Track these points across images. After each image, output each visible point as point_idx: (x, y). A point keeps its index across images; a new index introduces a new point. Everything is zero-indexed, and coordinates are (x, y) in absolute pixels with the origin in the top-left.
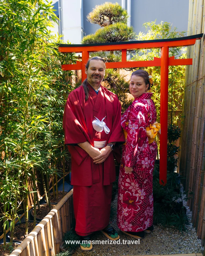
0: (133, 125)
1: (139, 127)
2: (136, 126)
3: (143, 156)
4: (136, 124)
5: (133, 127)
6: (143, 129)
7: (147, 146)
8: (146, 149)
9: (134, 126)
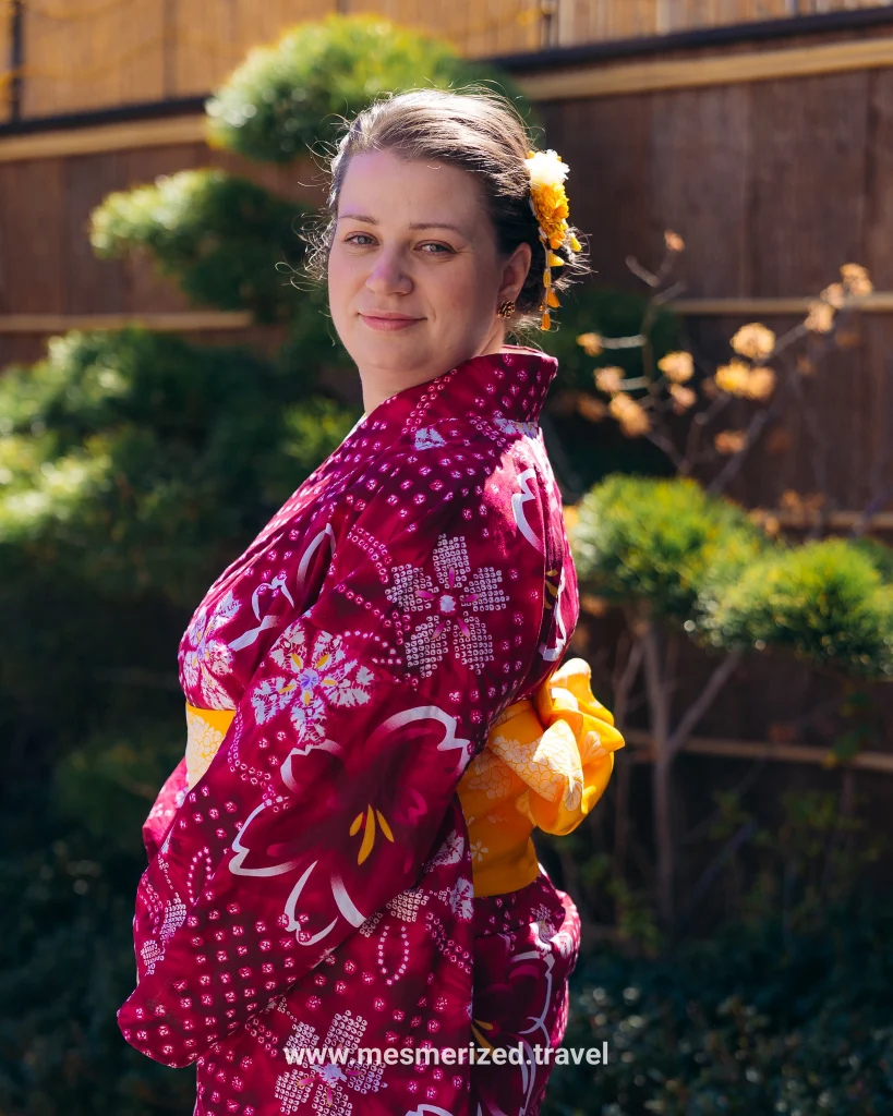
0: (319, 648)
1: (389, 693)
2: (352, 676)
3: (331, 984)
4: (361, 652)
5: (308, 663)
6: (441, 728)
7: (422, 911)
8: (395, 936)
9: (327, 662)
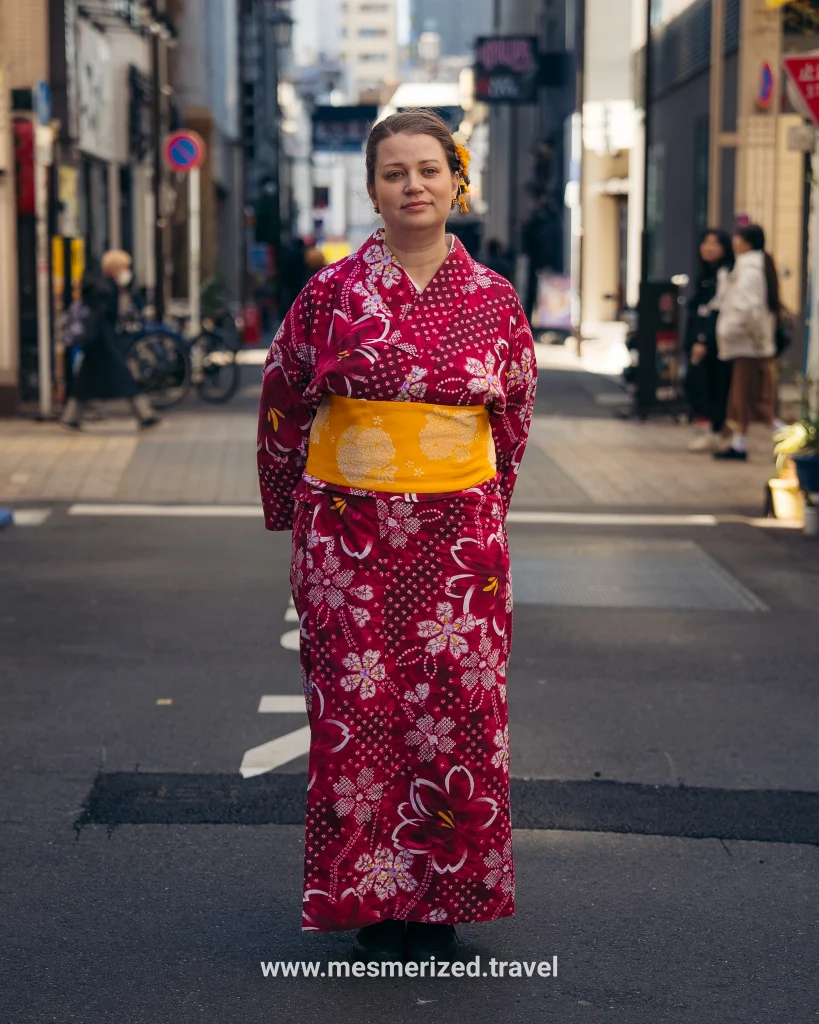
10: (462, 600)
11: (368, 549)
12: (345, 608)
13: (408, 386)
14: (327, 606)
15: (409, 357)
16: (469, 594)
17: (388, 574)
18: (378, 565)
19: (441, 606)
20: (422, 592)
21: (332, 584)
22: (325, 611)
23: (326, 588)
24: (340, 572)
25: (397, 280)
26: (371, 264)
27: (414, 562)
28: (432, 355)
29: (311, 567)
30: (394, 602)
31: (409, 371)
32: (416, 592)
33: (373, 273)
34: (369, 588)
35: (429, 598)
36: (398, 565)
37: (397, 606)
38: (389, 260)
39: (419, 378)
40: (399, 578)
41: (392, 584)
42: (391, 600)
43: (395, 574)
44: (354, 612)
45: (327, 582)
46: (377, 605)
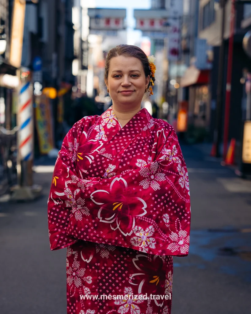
10: (138, 287)
11: (91, 258)
12: (82, 287)
13: (107, 175)
14: (74, 286)
15: (108, 160)
16: (142, 284)
17: (100, 271)
18: (95, 266)
19: (126, 289)
20: (117, 281)
21: (76, 275)
22: (73, 288)
23: (74, 277)
24: (80, 269)
25: (114, 125)
26: (104, 119)
27: (113, 265)
28: (119, 159)
29: (68, 266)
30: (103, 286)
31: (107, 167)
32: (114, 281)
33: (104, 122)
34: (91, 278)
35: (120, 285)
36: (104, 266)
37: (104, 287)
38: (112, 117)
39: (112, 170)
40: (105, 273)
41: (101, 276)
42: (101, 284)
43: (103, 271)
44: (85, 289)
45: (74, 274)
46: (94, 286)
